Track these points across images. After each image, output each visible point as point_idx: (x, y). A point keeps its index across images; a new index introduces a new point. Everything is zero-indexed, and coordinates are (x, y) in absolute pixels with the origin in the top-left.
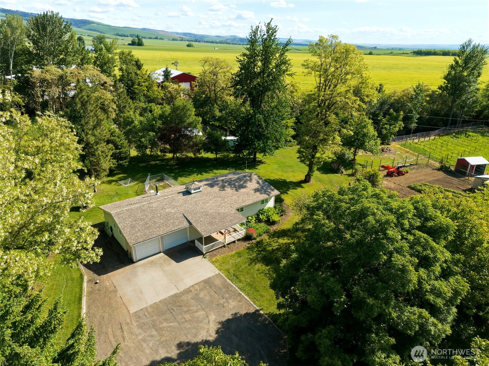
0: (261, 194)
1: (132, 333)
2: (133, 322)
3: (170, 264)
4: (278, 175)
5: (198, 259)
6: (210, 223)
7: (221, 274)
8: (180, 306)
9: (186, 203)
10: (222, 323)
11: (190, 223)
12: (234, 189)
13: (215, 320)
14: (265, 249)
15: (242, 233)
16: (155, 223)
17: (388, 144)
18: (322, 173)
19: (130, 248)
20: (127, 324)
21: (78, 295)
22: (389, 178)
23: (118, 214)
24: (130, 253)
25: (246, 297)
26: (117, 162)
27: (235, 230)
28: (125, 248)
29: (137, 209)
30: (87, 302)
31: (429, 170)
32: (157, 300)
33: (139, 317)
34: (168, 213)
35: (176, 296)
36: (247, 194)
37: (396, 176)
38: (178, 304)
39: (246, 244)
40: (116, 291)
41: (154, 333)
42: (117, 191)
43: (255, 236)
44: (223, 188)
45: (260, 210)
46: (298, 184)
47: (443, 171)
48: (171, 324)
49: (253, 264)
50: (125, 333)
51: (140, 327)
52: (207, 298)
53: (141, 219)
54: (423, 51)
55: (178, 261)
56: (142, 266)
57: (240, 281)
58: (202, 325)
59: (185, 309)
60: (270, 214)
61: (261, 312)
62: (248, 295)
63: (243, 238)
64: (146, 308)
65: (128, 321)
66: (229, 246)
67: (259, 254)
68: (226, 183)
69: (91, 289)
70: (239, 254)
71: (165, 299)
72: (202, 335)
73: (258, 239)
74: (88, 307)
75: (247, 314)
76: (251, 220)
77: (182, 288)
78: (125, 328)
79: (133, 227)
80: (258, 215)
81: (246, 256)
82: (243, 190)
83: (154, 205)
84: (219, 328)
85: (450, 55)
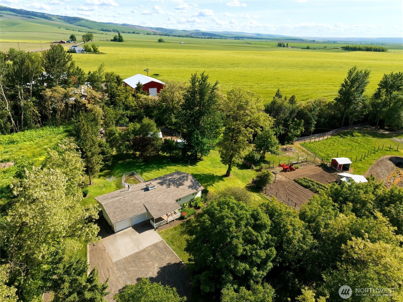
0: (192, 189)
1: (113, 273)
2: (114, 267)
3: (135, 234)
4: (210, 170)
5: (152, 231)
6: (159, 210)
7: (164, 241)
8: (139, 259)
9: (145, 197)
10: (161, 268)
11: (147, 210)
12: (176, 186)
13: (157, 267)
14: (191, 225)
15: (178, 215)
16: (127, 210)
17: (292, 144)
18: (239, 169)
19: (113, 225)
20: (111, 268)
21: (84, 252)
22: (284, 173)
23: (106, 204)
24: (113, 227)
25: (176, 254)
26: (105, 163)
27: (175, 213)
28: (110, 225)
29: (117, 201)
30: (89, 256)
31: (313, 166)
32: (127, 255)
33: (118, 265)
34: (135, 204)
35: (138, 253)
36: (184, 190)
37: (289, 171)
38: (139, 258)
39: (180, 222)
40: (105, 250)
41: (125, 273)
42: (105, 184)
43: (186, 217)
44: (169, 185)
45: (192, 199)
46: (221, 178)
47: (322, 167)
48: (134, 269)
49: (183, 235)
50: (110, 273)
51: (118, 270)
52: (155, 254)
53: (119, 208)
54: (350, 47)
55: (140, 233)
56: (119, 235)
57: (174, 245)
58: (150, 269)
59: (142, 260)
60: (197, 201)
61: (183, 263)
62: (177, 253)
63: (179, 218)
64: (121, 260)
65: (112, 266)
66: (170, 223)
67: (187, 228)
68: (171, 182)
69: (91, 249)
70: (175, 229)
71: (131, 255)
72: (149, 275)
73: (188, 219)
74: (91, 259)
75: (175, 264)
76: (186, 206)
77: (141, 248)
78: (110, 270)
79: (115, 213)
80: (190, 202)
81: (179, 230)
82: (181, 187)
83: (126, 198)
84: (159, 271)
85: (372, 51)
